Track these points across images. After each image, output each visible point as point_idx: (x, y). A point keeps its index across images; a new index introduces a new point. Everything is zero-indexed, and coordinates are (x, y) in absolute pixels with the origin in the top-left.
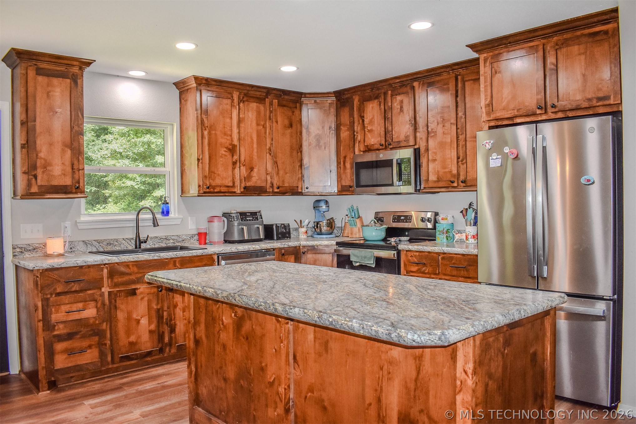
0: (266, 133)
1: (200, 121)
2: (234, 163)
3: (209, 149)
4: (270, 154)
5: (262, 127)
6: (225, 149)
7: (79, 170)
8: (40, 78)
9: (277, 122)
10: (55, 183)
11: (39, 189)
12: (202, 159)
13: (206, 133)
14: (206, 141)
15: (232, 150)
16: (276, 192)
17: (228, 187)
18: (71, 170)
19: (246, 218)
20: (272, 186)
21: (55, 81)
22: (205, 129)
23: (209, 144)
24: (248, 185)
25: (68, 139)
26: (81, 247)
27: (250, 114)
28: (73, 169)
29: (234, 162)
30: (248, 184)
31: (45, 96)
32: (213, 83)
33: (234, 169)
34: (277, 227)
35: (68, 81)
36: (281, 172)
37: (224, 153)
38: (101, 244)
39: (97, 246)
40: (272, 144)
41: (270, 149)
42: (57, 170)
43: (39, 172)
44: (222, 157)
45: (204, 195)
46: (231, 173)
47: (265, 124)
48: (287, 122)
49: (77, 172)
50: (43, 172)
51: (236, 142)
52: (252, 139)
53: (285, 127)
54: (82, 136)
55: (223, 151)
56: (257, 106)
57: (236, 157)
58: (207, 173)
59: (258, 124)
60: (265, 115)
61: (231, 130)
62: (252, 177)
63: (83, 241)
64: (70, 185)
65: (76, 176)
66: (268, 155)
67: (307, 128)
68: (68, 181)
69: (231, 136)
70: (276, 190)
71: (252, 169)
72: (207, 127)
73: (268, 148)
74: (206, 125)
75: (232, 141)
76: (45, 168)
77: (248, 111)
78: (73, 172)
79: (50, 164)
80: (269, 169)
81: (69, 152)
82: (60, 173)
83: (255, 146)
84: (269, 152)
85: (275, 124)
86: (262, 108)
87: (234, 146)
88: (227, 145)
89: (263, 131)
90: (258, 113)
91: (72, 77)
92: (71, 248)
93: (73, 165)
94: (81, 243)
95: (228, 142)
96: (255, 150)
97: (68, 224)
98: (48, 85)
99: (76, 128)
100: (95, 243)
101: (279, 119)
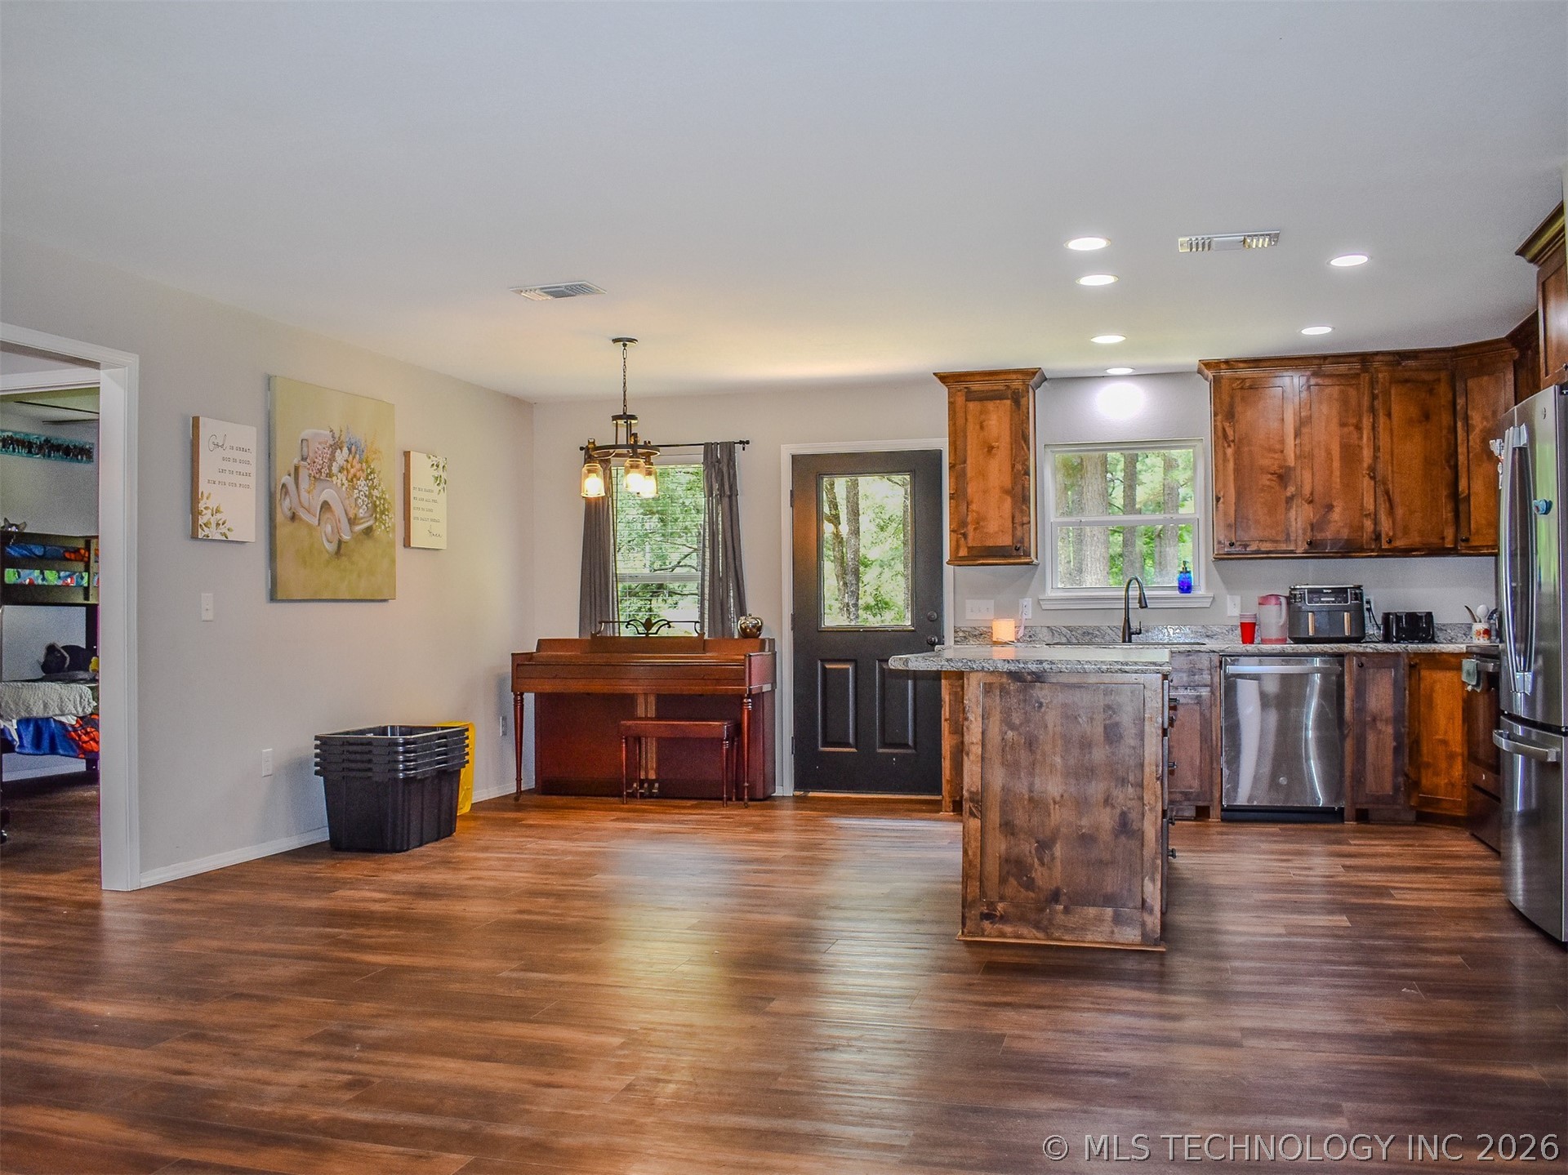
0: (1361, 438)
1: (1220, 434)
2: (1289, 500)
3: (1235, 480)
4: (1373, 478)
5: (1352, 428)
6: (1270, 476)
7: (1023, 524)
8: (971, 405)
9: (1389, 415)
10: (990, 543)
11: (968, 553)
12: (1223, 497)
13: (1230, 451)
14: (1231, 465)
15: (1283, 477)
16: (1386, 550)
17: (1276, 541)
18: (1011, 525)
19: (1320, 598)
20: (1377, 537)
21: (990, 405)
22: (1229, 446)
23: (1237, 471)
24: (1319, 538)
25: (1008, 484)
26: (1045, 635)
27: (1325, 409)
28: (1013, 523)
29: (1287, 498)
30: (1319, 536)
31: (978, 427)
32: (1242, 365)
33: (1288, 509)
34: (1398, 618)
35: (1008, 402)
36: (1400, 512)
37: (1268, 483)
38: (1074, 633)
39: (1068, 636)
40: (1375, 458)
41: (1372, 469)
42: (992, 526)
43: (971, 528)
44: (1262, 490)
45: (1226, 556)
46: (1283, 517)
47: (1360, 421)
48: (1414, 411)
49: (1019, 528)
50: (975, 529)
51: (1291, 462)
52: (1329, 453)
53: (1410, 422)
54: (1027, 477)
55: (1265, 480)
56: (1342, 392)
57: (1291, 490)
58: (1232, 520)
59: (1343, 425)
60: (1359, 405)
61: (1282, 442)
62: (1329, 522)
63: (1048, 627)
64: (1010, 546)
65: (1019, 533)
66: (1367, 479)
67: (1466, 418)
68: (1006, 540)
69: (1282, 452)
70: (1385, 546)
71: (1330, 508)
72: (1233, 441)
73: (1365, 465)
74: (1231, 438)
75: (1285, 460)
76: (978, 523)
77: (1320, 403)
78: (1014, 528)
79: (984, 519)
80: (1369, 504)
81: (1008, 501)
82: (997, 529)
83: (1336, 464)
84: (1369, 474)
85: (1382, 419)
86: (1352, 392)
87: (1289, 469)
88: (1275, 467)
89: (1355, 435)
90: (1344, 401)
91: (1012, 397)
92: (1030, 637)
93: (1013, 518)
94: (1045, 630)
95: (1277, 462)
96: (1337, 473)
97: (1028, 601)
98: (981, 413)
99: (1019, 467)
100: (1064, 631)
101: (1396, 409)
